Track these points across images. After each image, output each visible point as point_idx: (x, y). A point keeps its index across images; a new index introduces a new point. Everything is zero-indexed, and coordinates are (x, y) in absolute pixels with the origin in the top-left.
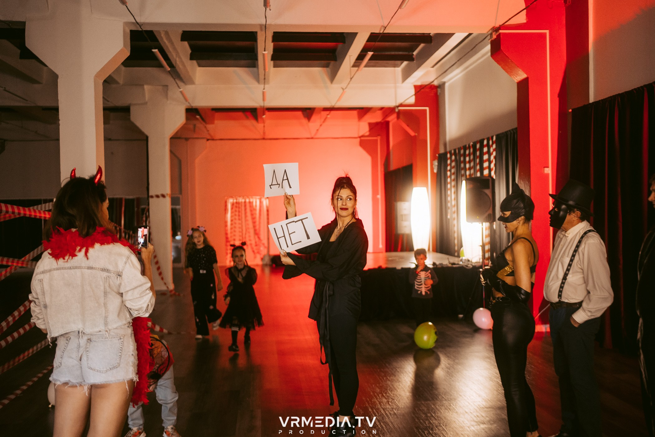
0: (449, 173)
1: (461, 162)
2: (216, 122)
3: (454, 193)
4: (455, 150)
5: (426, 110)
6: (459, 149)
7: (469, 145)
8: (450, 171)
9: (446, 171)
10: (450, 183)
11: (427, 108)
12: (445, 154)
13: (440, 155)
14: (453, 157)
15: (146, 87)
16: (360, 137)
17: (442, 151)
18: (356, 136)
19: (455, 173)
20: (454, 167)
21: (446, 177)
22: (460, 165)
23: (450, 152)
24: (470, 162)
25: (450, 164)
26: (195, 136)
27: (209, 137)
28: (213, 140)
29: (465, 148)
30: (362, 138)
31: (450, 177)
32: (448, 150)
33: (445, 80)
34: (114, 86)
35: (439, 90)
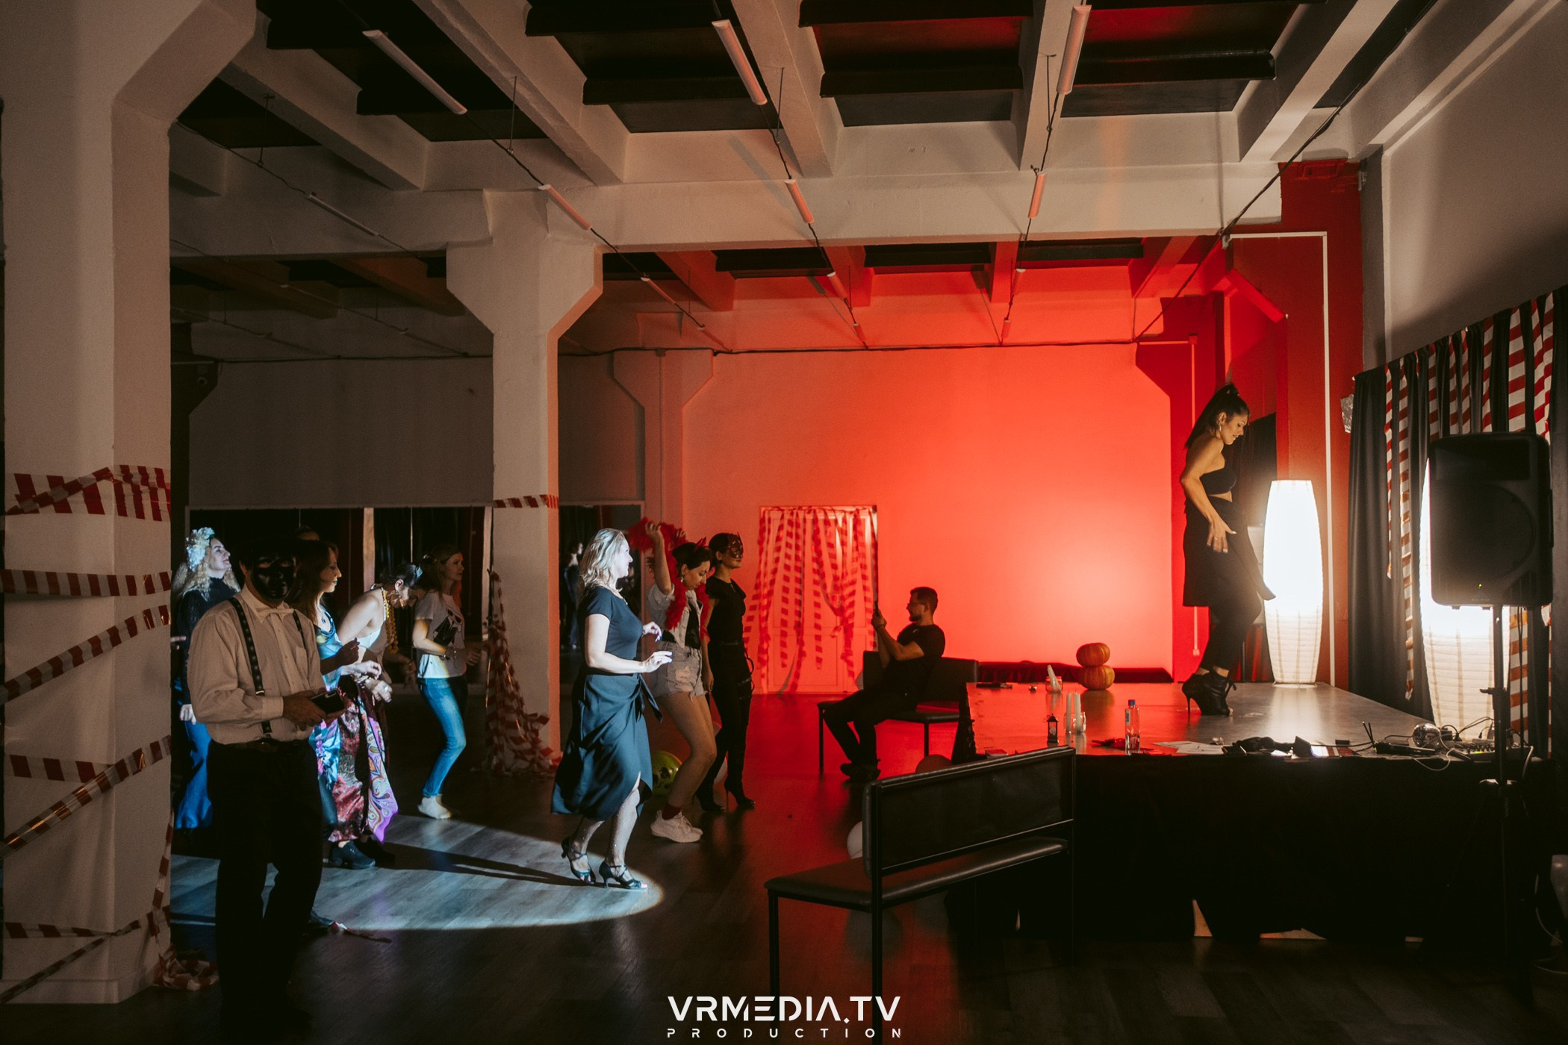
0: (1389, 434)
1: (1429, 396)
2: (736, 303)
3: (1405, 498)
4: (1409, 358)
5: (1320, 239)
6: (1423, 354)
7: (1456, 338)
8: (1393, 425)
9: (1379, 427)
10: (1394, 465)
11: (1323, 235)
12: (1379, 372)
13: (1363, 377)
14: (1404, 382)
15: (487, 194)
16: (1137, 340)
17: (1369, 363)
18: (1128, 337)
19: (1410, 434)
20: (1404, 414)
21: (1379, 446)
22: (1425, 406)
23: (1394, 366)
24: (1459, 395)
25: (1394, 404)
26: (683, 344)
27: (717, 347)
28: (730, 352)
29: (1442, 348)
30: (1141, 343)
31: (1394, 444)
32: (1389, 359)
33: (1379, 139)
34: (403, 194)
35: (1362, 177)
